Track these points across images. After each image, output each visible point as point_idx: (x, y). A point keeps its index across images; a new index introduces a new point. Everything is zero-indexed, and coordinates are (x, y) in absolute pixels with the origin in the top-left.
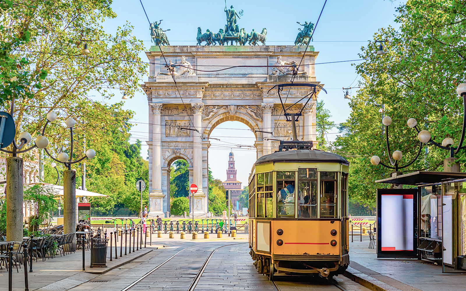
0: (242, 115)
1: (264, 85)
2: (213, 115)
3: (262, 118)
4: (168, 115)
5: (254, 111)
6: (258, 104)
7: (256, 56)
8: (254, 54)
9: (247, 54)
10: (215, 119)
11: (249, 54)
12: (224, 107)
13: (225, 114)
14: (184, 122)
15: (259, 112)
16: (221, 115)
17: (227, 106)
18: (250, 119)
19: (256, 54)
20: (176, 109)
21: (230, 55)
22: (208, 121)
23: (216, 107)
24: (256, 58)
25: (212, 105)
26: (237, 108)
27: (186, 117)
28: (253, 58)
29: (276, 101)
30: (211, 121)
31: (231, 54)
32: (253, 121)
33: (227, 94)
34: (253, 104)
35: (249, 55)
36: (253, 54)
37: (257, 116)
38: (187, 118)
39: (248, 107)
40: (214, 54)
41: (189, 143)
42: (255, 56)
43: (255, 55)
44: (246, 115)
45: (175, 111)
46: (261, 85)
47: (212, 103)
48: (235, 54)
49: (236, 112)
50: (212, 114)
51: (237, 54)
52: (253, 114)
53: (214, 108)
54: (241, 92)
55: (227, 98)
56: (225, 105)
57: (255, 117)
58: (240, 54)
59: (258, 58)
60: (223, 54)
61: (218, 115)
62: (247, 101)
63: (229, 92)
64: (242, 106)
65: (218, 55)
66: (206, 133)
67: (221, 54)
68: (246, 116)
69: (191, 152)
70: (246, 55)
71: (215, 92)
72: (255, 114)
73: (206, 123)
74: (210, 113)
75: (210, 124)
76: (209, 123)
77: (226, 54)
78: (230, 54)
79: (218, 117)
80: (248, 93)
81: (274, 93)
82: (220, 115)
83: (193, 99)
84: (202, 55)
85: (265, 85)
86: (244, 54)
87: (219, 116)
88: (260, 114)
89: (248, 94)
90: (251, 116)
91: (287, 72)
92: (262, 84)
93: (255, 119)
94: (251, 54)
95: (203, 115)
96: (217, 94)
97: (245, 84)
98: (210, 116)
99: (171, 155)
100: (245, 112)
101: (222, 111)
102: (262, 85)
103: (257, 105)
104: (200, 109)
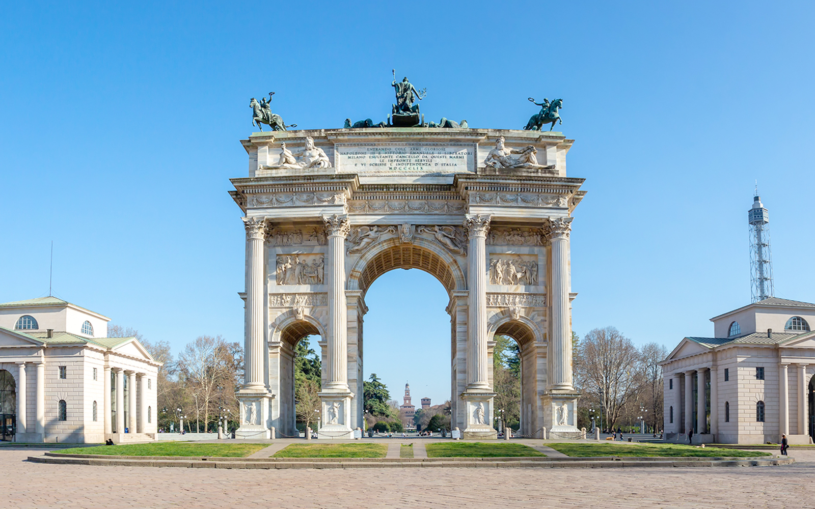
0: (426, 243)
1: (471, 180)
2: (368, 244)
3: (466, 249)
4: (281, 244)
5: (450, 236)
6: (456, 222)
7: (453, 143)
8: (449, 137)
9: (435, 137)
10: (373, 250)
11: (439, 137)
12: (391, 228)
13: (392, 242)
14: (312, 257)
15: (459, 238)
16: (384, 244)
17: (396, 226)
18: (442, 251)
19: (453, 137)
20: (296, 233)
21: (402, 140)
22: (358, 255)
23: (375, 229)
24: (451, 145)
25: (366, 223)
26: (417, 230)
27: (316, 247)
28: (448, 145)
29: (494, 212)
30: (365, 254)
31: (405, 136)
32: (447, 255)
33: (396, 204)
34: (449, 222)
35: (440, 140)
36: (446, 137)
37: (456, 245)
38: (317, 249)
39: (436, 228)
40: (370, 137)
41: (321, 295)
42: (451, 143)
43: (451, 140)
44: (433, 244)
45: (295, 237)
46: (465, 180)
47: (367, 221)
48: (411, 137)
49: (414, 238)
50: (366, 240)
51: (415, 137)
52: (448, 242)
53: (371, 230)
54: (423, 201)
55: (396, 212)
56: (392, 223)
57: (452, 247)
58: (422, 137)
59: (458, 145)
60: (387, 137)
61: (379, 244)
62: (436, 217)
63: (401, 202)
64: (426, 226)
65: (379, 140)
66: (355, 277)
67: (384, 137)
68: (433, 246)
69: (324, 313)
70: (433, 140)
71: (373, 202)
72: (452, 241)
73: (356, 258)
74: (362, 239)
75: (362, 261)
76: (361, 258)
77: (394, 137)
78: (401, 137)
79: (379, 247)
80: (438, 203)
81: (490, 197)
82: (382, 242)
83: (327, 208)
84: (346, 141)
85: (474, 180)
86: (429, 137)
87: (381, 245)
88: (461, 242)
89: (437, 205)
90: (444, 245)
91: (516, 164)
92: (466, 178)
93: (451, 250)
94: (442, 137)
95: (349, 243)
96: (377, 204)
97: (432, 185)
98: (363, 244)
99: (287, 318)
100: (431, 238)
101: (386, 236)
102: (468, 180)
103: (456, 224)
104: (340, 226)
